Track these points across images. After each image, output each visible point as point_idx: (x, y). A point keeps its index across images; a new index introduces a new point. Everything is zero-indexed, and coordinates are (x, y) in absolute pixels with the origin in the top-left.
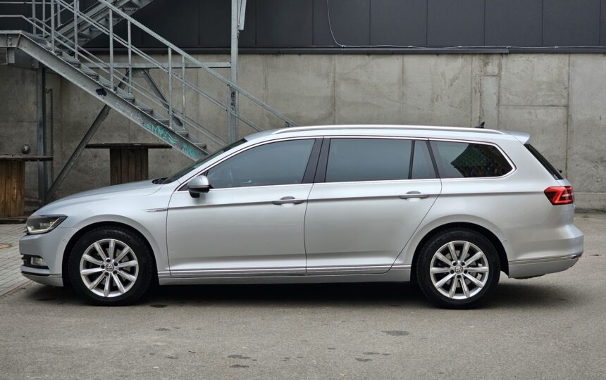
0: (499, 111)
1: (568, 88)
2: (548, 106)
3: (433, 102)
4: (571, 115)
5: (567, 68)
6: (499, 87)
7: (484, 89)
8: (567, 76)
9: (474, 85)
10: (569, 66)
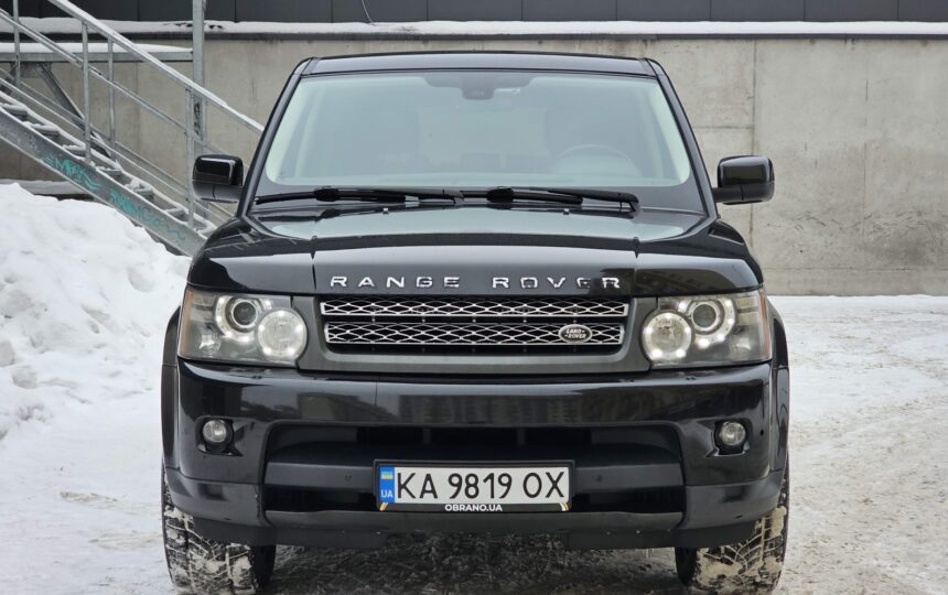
1: (753, 97)
5: (751, 65)
8: (752, 78)
10: (755, 60)
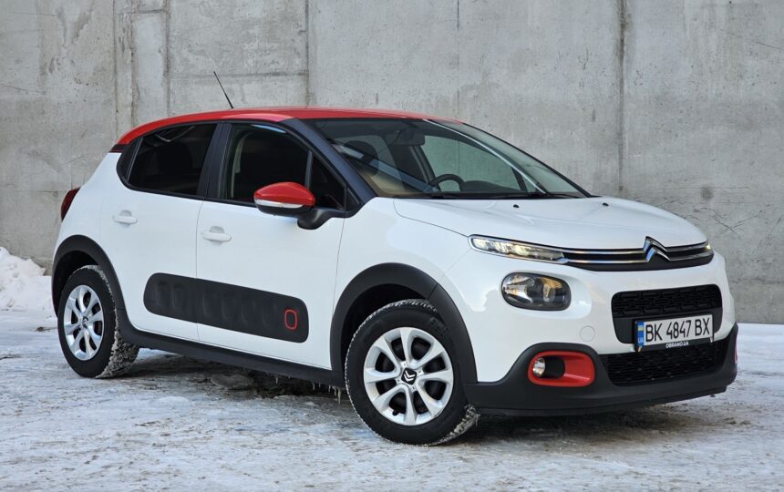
0: (169, 90)
2: (266, 75)
3: (43, 73)
4: (313, 94)
6: (167, 36)
7: (138, 41)
9: (120, 33)
